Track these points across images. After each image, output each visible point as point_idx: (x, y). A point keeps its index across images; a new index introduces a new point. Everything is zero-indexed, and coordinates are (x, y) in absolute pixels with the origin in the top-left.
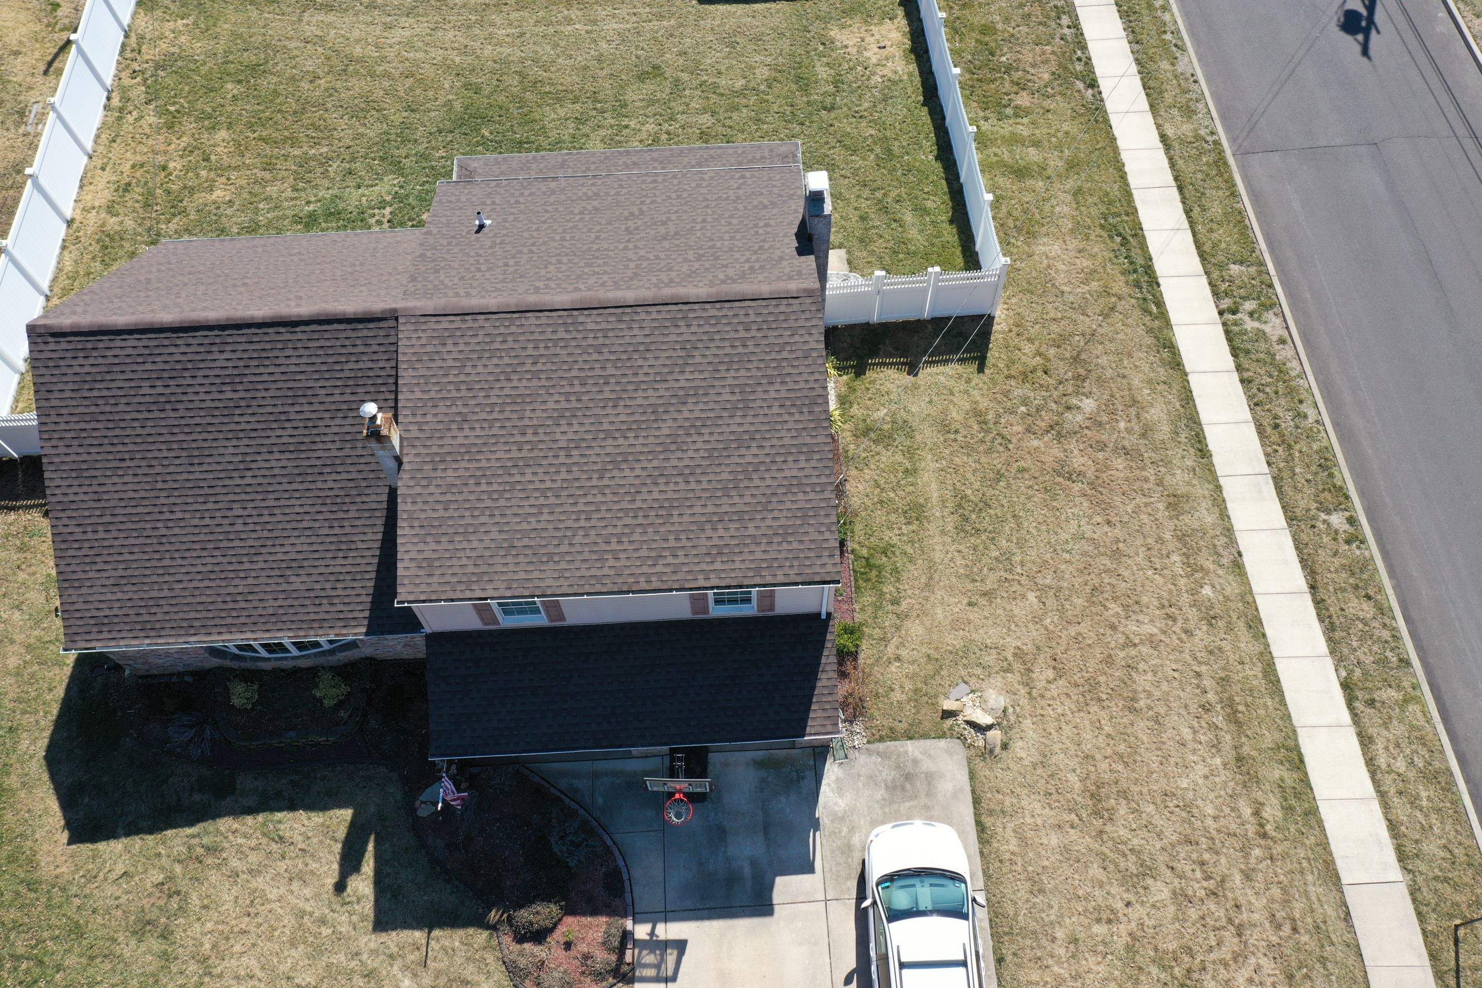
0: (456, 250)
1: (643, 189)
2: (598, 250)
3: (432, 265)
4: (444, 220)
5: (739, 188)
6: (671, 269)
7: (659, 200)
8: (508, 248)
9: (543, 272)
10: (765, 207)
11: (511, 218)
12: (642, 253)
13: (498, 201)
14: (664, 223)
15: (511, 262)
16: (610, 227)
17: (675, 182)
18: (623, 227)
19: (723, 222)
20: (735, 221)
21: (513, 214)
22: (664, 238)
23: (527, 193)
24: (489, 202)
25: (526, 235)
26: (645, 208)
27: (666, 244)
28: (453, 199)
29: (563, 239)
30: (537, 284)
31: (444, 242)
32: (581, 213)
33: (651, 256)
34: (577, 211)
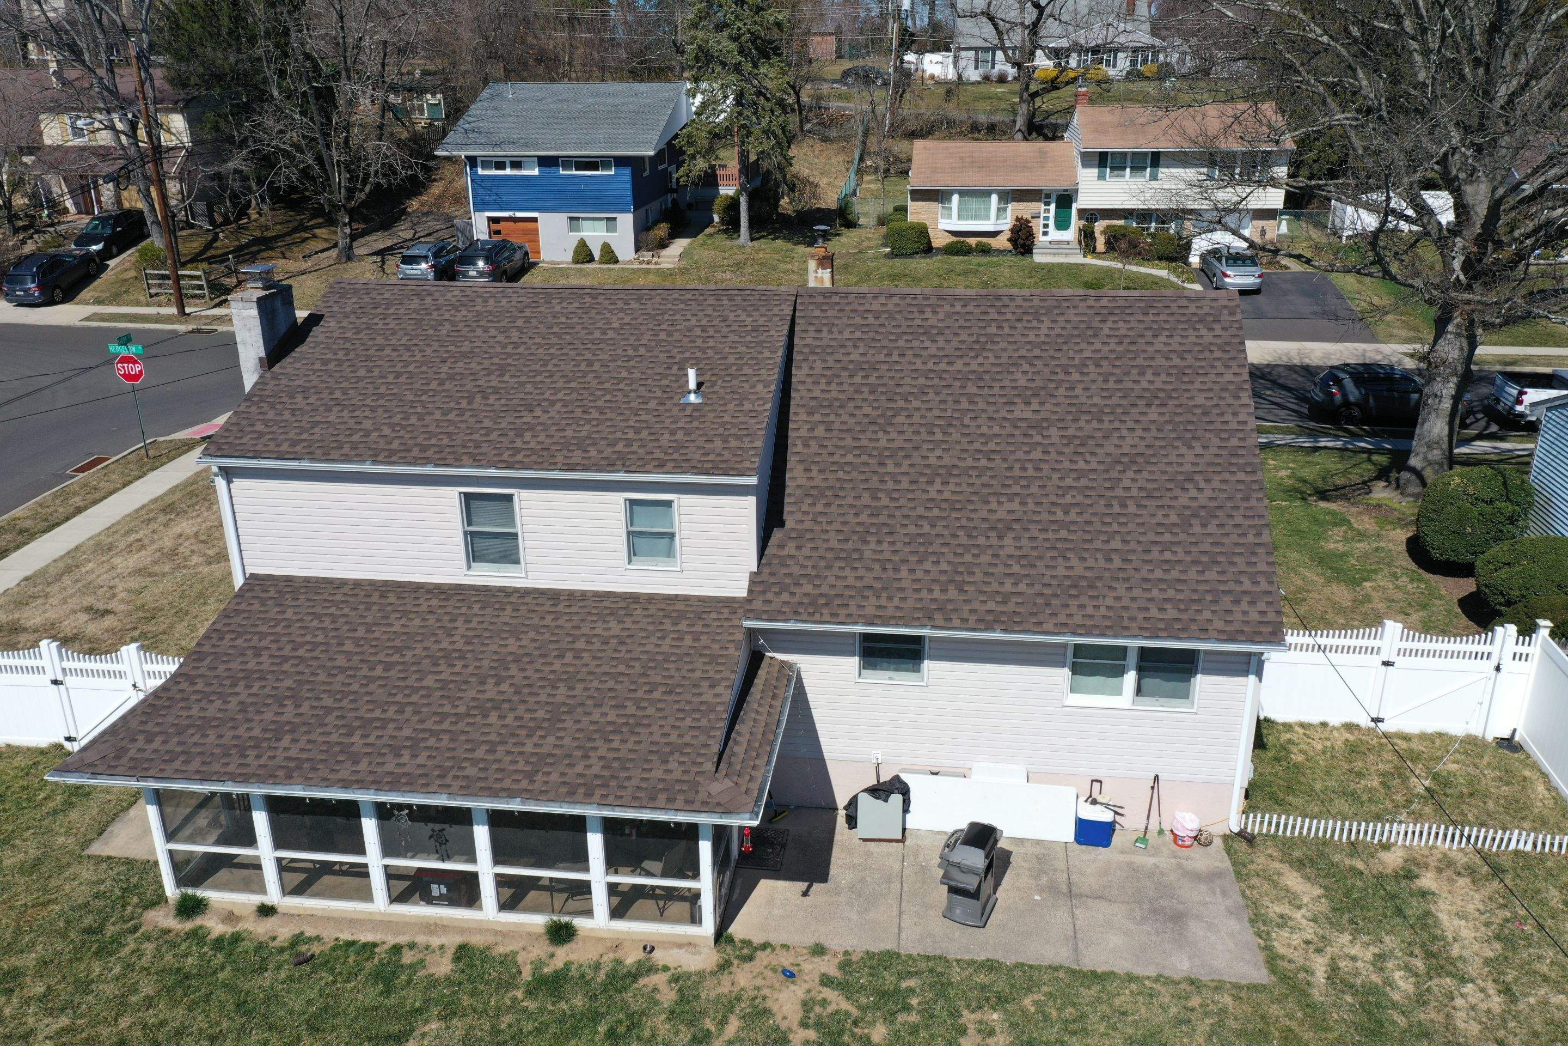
0: (731, 359)
1: (449, 434)
2: (552, 345)
3: (762, 338)
4: (747, 406)
5: (316, 424)
6: (479, 314)
7: (438, 415)
8: (663, 356)
9: (627, 320)
10: (305, 391)
11: (652, 405)
12: (501, 338)
13: (667, 436)
14: (451, 377)
15: (663, 336)
16: (523, 378)
17: (395, 445)
18: (506, 378)
19: (376, 372)
20: (362, 372)
21: (648, 411)
22: (463, 355)
23: (620, 447)
24: (680, 435)
25: (637, 374)
26: (464, 404)
27: (466, 347)
28: (734, 443)
29: (590, 364)
30: (637, 305)
31: (747, 370)
32: (553, 403)
33: (493, 332)
34: (558, 406)
